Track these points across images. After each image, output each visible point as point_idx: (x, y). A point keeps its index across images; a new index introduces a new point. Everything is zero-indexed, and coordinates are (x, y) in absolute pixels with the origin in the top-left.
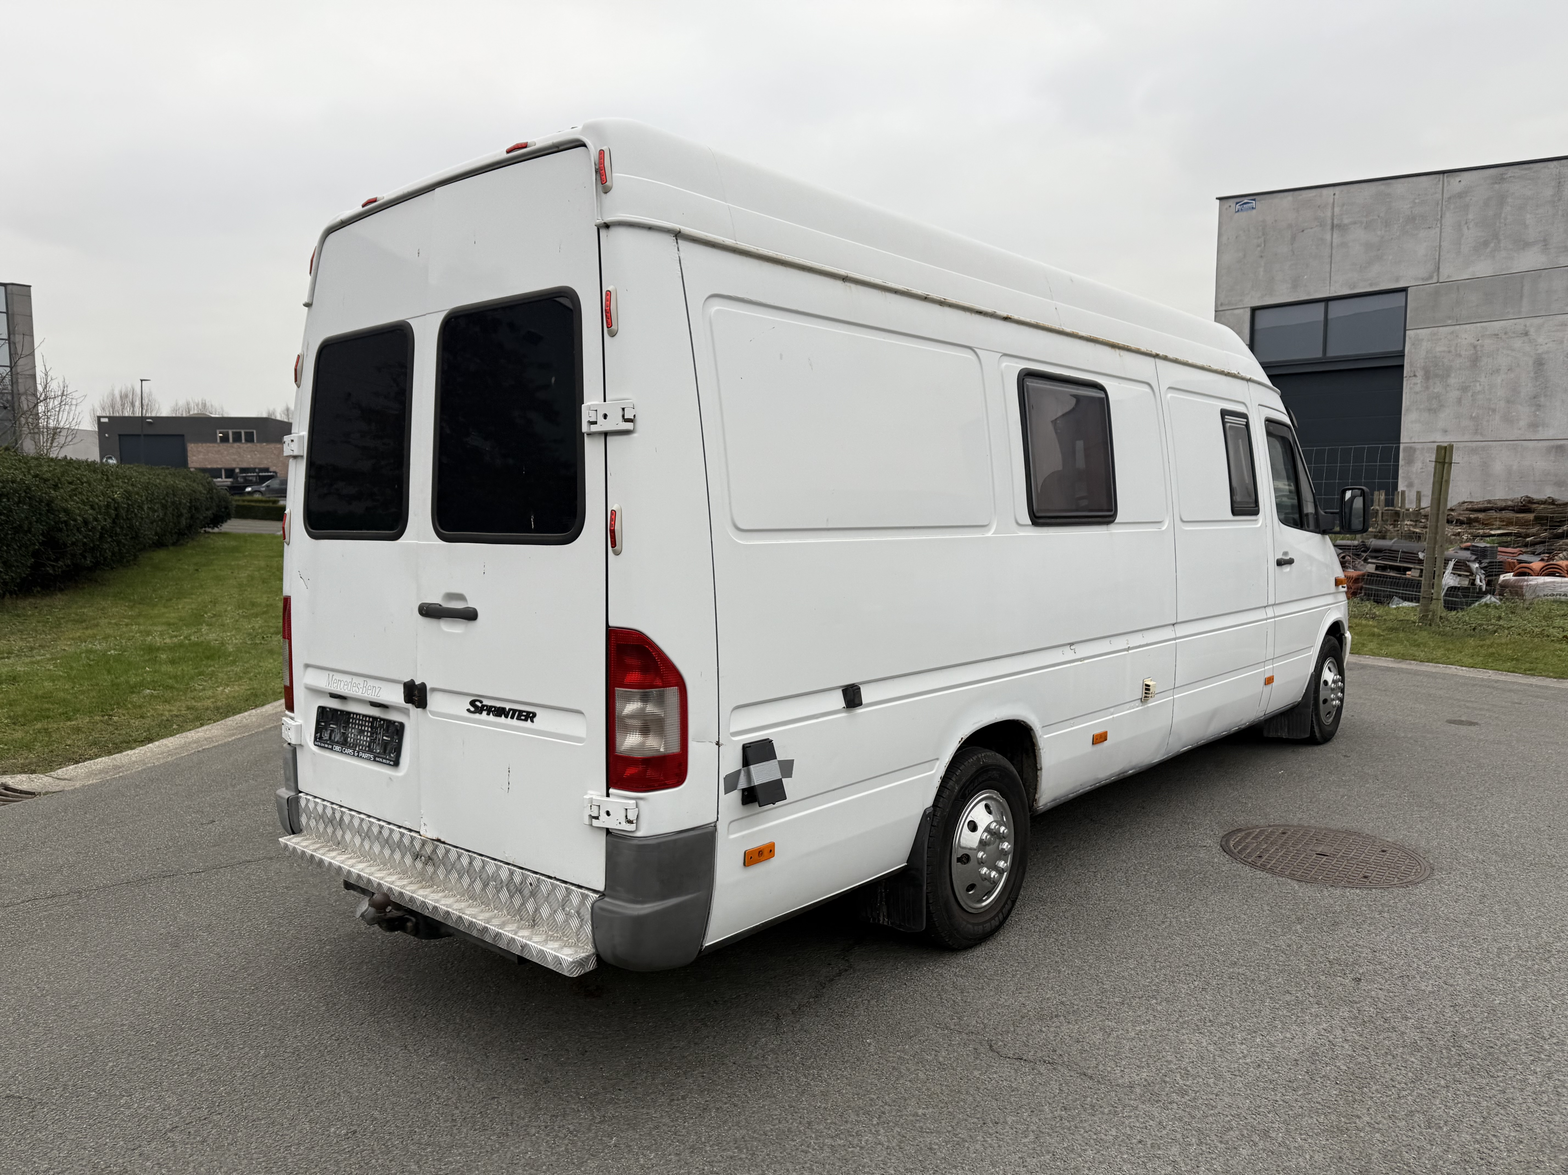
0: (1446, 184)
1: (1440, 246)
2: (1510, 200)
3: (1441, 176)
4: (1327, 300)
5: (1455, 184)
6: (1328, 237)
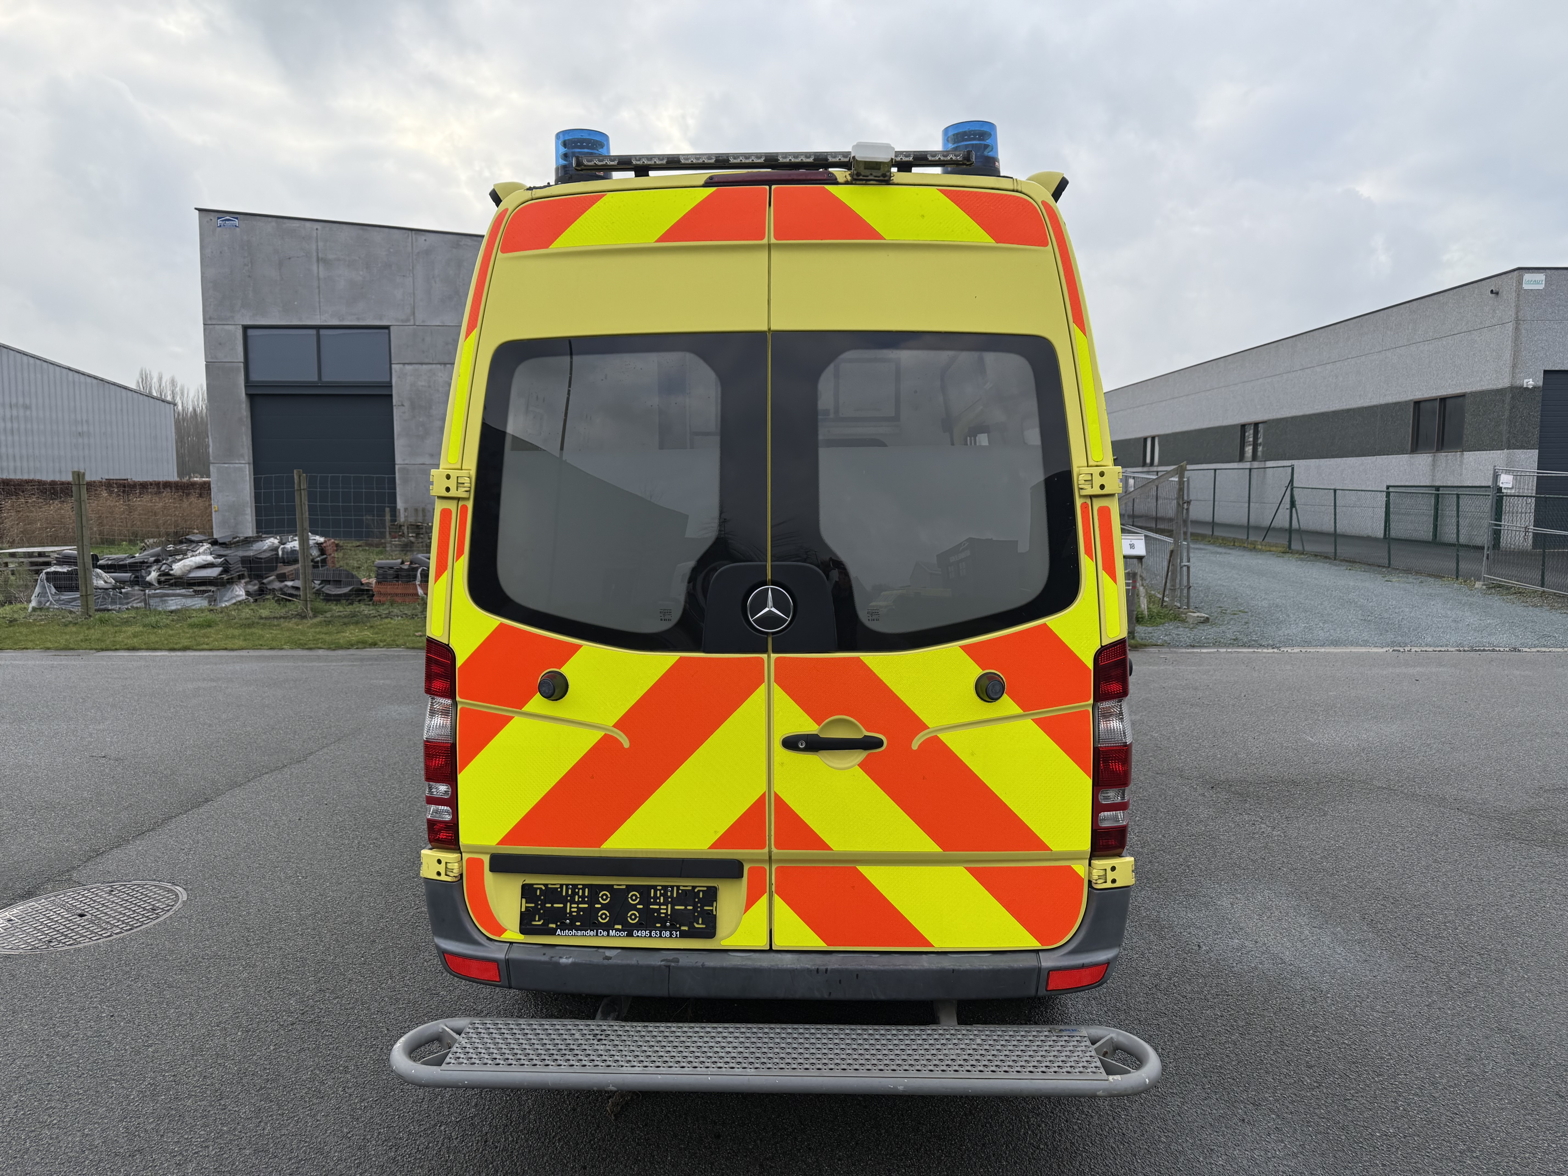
0: (412, 240)
1: (414, 294)
3: (410, 232)
4: (318, 328)
5: (422, 243)
6: (315, 268)
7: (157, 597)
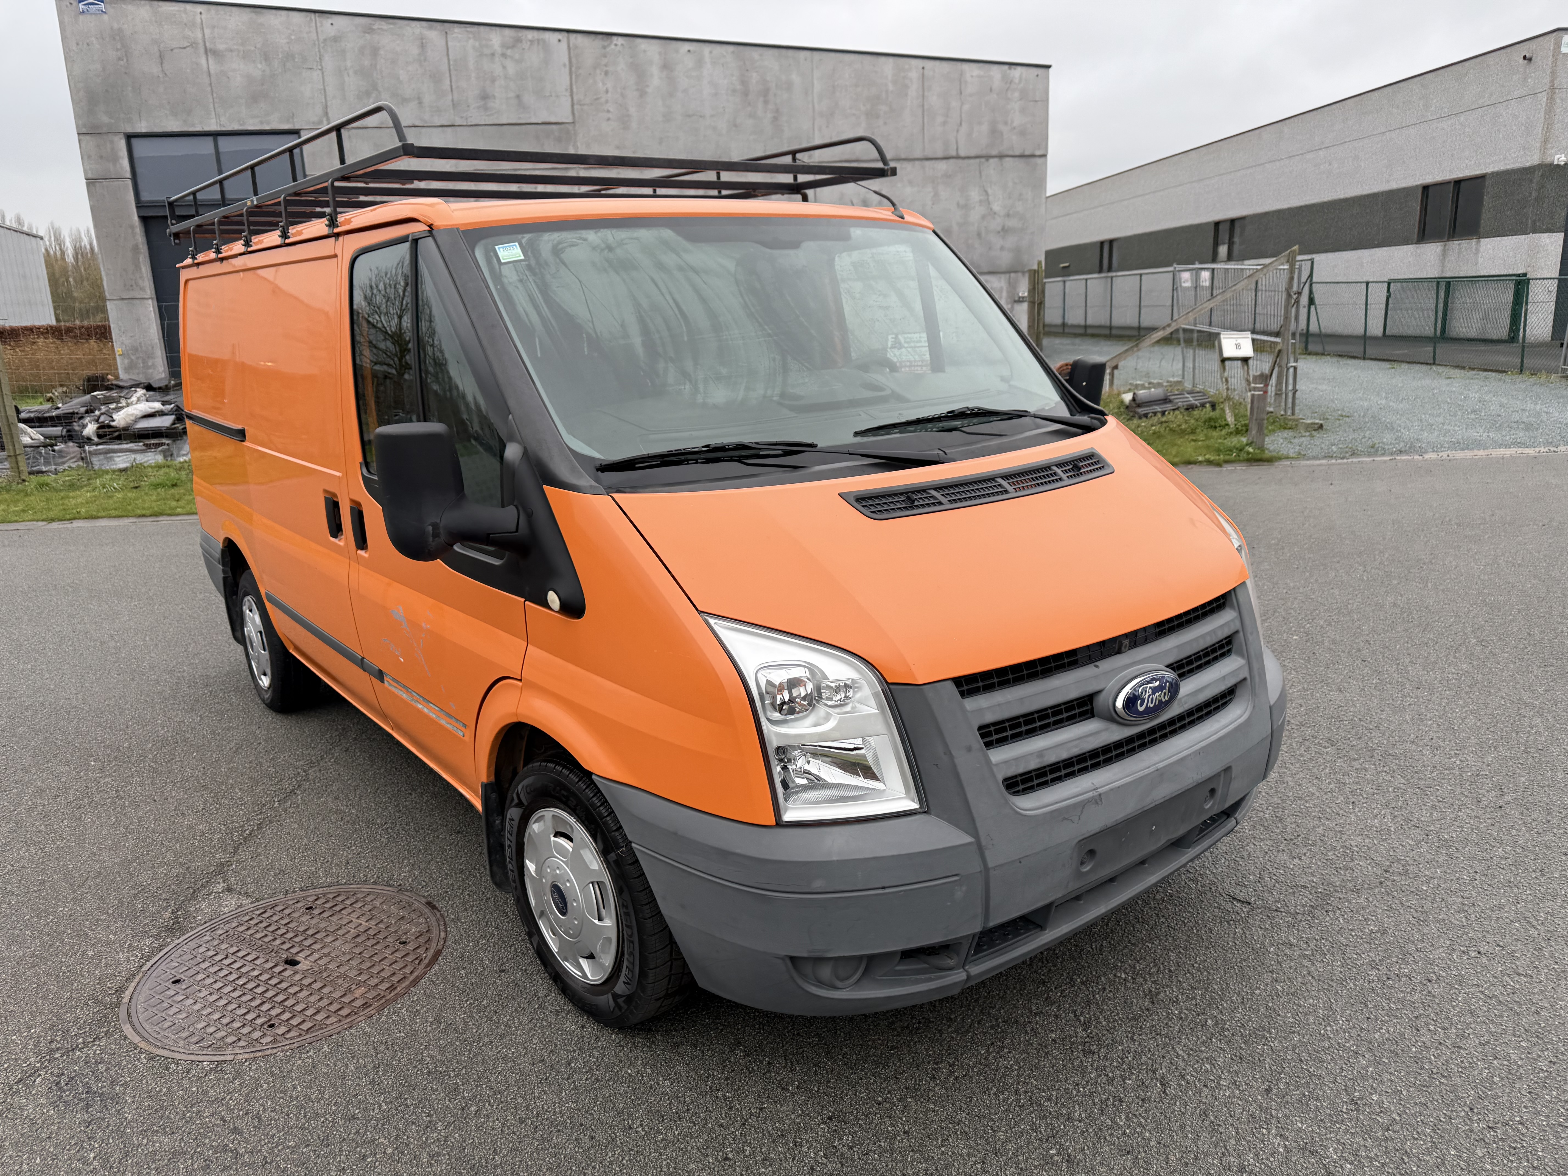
0: (318, 25)
1: (325, 90)
2: (382, 52)
3: (313, 15)
4: (215, 135)
5: (328, 27)
6: (203, 61)
7: (100, 454)
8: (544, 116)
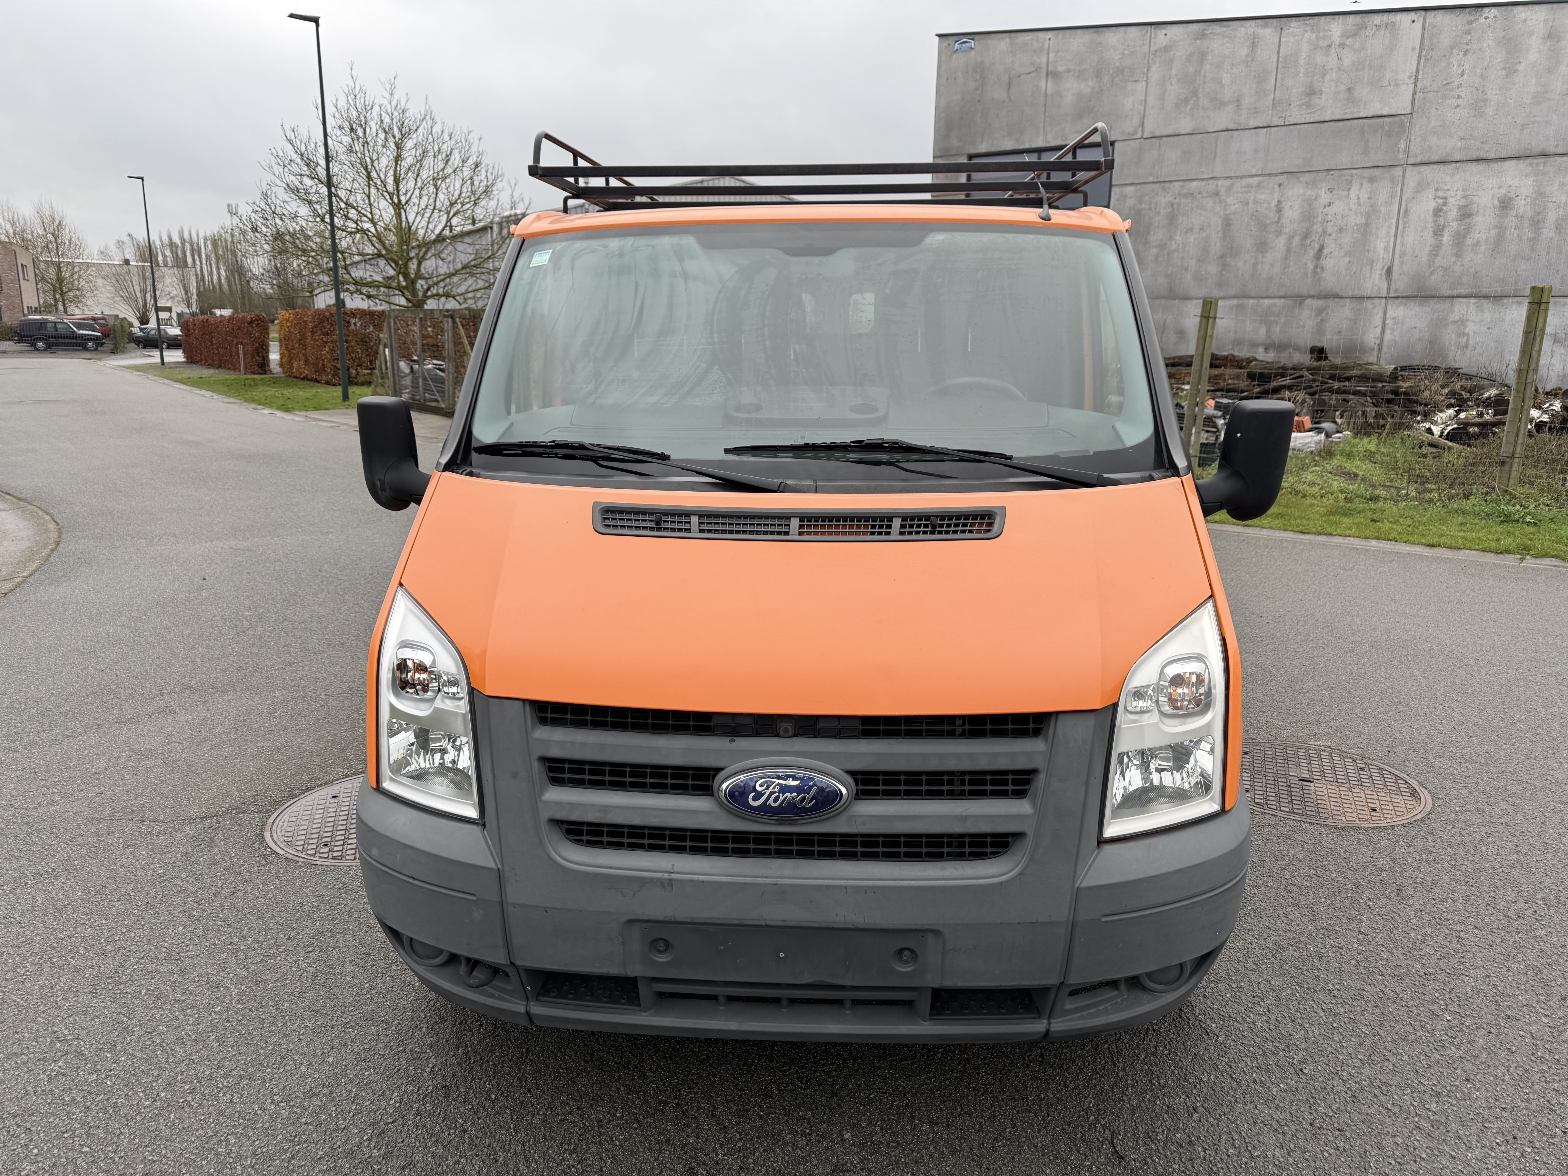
0: (1153, 36)
1: (1145, 103)
2: (1209, 57)
3: (1149, 27)
4: (1039, 151)
5: (1161, 37)
6: (1043, 84)
8: (1376, 108)
